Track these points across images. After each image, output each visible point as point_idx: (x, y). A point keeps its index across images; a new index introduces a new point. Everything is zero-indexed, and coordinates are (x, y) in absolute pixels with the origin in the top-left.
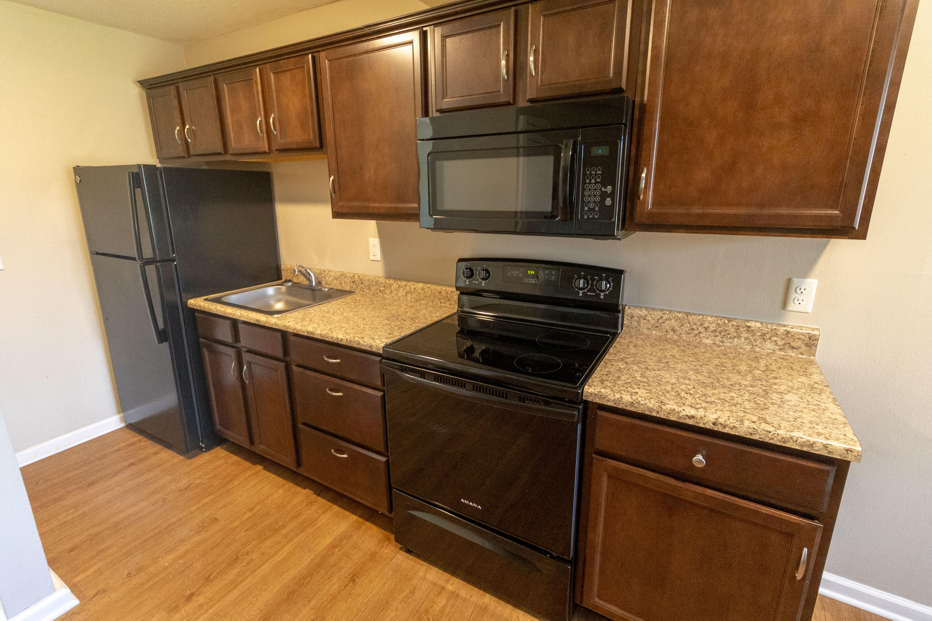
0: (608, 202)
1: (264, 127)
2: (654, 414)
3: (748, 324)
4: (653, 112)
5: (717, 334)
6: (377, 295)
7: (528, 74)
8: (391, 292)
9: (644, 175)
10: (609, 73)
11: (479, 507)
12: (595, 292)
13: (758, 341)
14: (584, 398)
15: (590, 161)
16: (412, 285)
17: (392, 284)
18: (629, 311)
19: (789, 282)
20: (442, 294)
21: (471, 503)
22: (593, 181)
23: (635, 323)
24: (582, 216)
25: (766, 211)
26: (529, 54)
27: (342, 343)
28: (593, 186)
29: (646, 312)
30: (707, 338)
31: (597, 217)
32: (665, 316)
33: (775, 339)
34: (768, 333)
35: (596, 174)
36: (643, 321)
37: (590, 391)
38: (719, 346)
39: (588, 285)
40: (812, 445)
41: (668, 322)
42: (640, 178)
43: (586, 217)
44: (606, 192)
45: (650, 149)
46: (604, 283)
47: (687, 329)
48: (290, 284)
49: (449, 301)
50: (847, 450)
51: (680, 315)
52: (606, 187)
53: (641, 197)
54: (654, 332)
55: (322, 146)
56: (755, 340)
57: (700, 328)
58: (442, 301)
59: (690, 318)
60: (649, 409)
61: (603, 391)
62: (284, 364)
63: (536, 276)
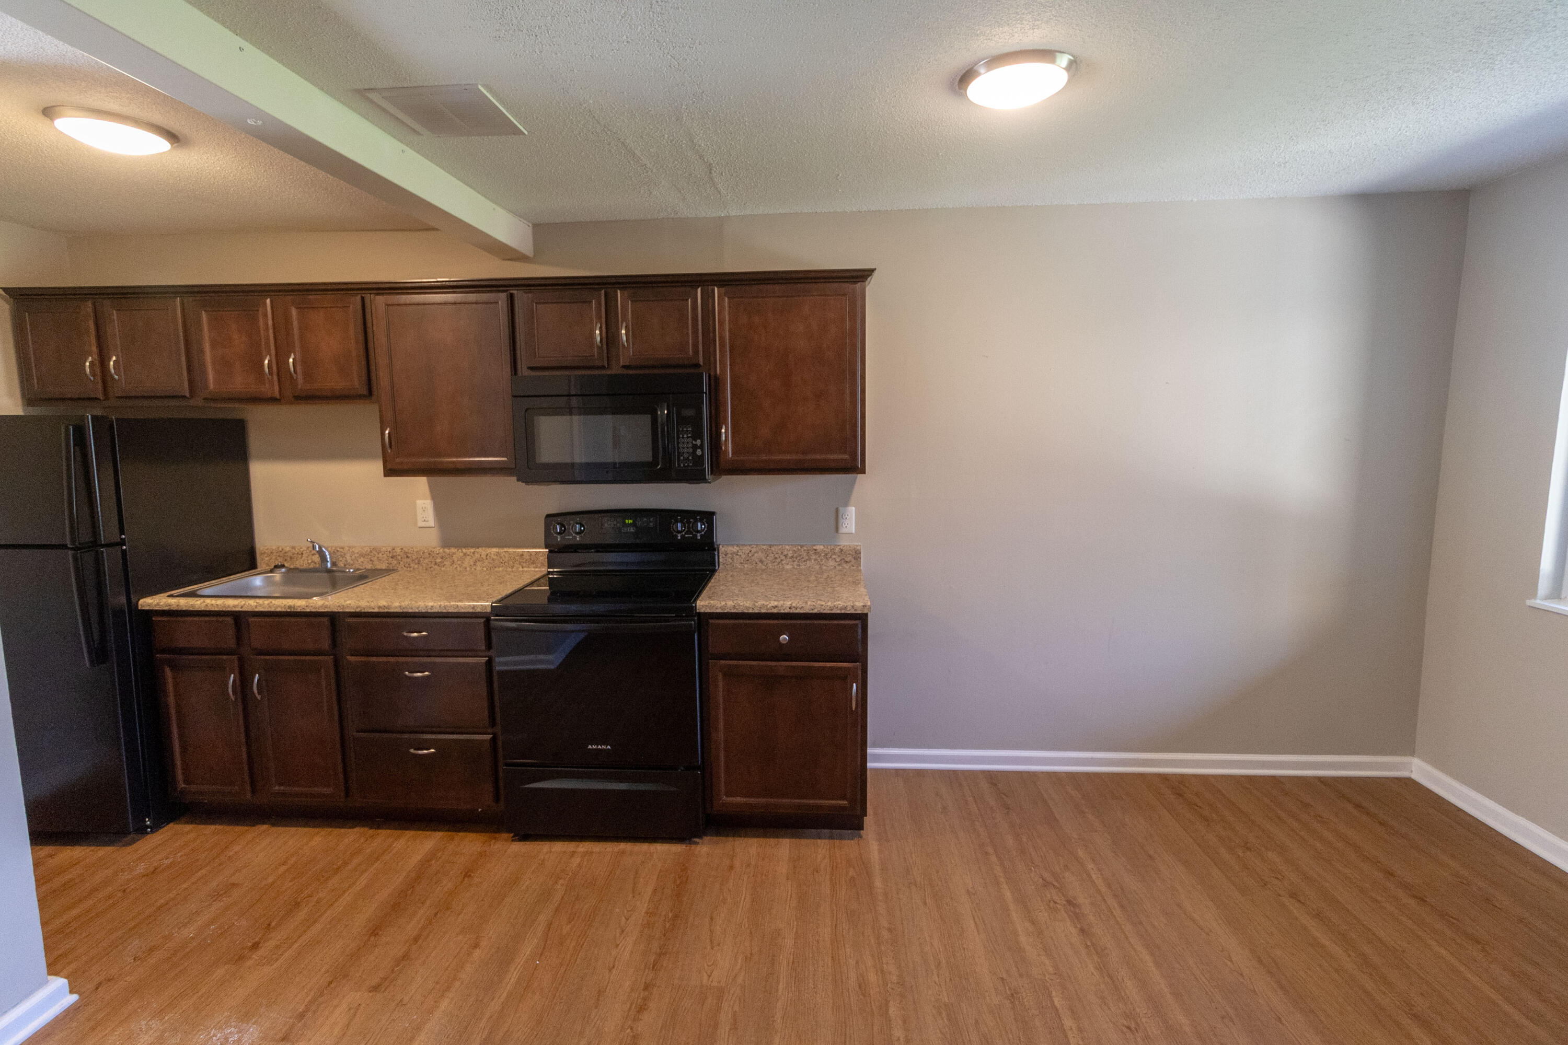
0: (699, 452)
1: (275, 368)
2: (751, 611)
3: (815, 548)
4: (725, 384)
5: (795, 559)
6: (432, 569)
7: (621, 346)
8: (453, 563)
9: (723, 431)
10: (689, 351)
11: (609, 747)
12: (691, 533)
13: (824, 561)
14: (698, 611)
15: (683, 421)
16: (483, 551)
17: (454, 553)
18: (723, 549)
19: (837, 511)
20: (524, 557)
21: (600, 747)
22: (685, 436)
23: (730, 560)
24: (679, 465)
25: (809, 457)
26: (620, 328)
27: (432, 611)
28: (686, 440)
29: (738, 549)
30: (788, 564)
31: (691, 464)
32: (754, 550)
33: (834, 557)
34: (829, 553)
35: (687, 431)
36: (736, 557)
37: (701, 604)
38: (796, 569)
39: (685, 528)
40: (846, 608)
41: (756, 555)
42: (721, 433)
43: (682, 465)
44: (696, 445)
45: (726, 411)
46: (699, 524)
47: (771, 559)
48: (283, 570)
49: (533, 563)
50: (864, 606)
51: (764, 547)
52: (696, 441)
53: (723, 448)
54: (746, 566)
55: (370, 393)
56: (821, 560)
57: (781, 556)
58: (524, 565)
59: (773, 549)
60: (748, 608)
61: (712, 602)
62: (332, 657)
63: (634, 525)
